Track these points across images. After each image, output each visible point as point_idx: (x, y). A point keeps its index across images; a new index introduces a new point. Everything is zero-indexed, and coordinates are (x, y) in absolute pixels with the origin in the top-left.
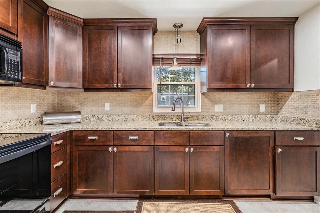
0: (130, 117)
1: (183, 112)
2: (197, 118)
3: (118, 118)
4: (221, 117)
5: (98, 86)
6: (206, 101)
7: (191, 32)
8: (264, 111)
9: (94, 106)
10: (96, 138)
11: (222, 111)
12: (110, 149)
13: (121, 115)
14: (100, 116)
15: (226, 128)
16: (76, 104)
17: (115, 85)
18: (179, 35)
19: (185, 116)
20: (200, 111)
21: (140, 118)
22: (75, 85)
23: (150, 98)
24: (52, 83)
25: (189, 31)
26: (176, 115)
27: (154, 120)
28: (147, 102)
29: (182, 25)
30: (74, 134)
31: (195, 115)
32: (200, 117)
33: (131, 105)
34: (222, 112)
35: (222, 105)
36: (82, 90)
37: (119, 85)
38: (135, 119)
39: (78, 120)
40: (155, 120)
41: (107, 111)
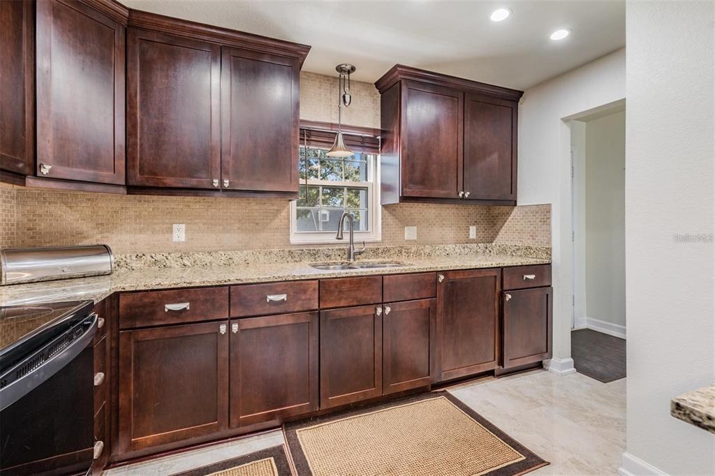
0: (238, 257)
1: (351, 242)
2: (375, 252)
3: (208, 259)
4: (414, 249)
5: (170, 181)
6: (390, 219)
7: (364, 84)
8: (474, 237)
9: (141, 231)
10: (186, 305)
11: (415, 238)
12: (223, 329)
13: (216, 252)
14: (159, 257)
15: (439, 266)
16: (85, 227)
17: (216, 183)
18: (347, 88)
19: (356, 250)
20: (379, 239)
21: (261, 257)
22: (106, 175)
23: (284, 214)
24: (45, 170)
25: (360, 82)
26: (337, 247)
27: (293, 261)
28: (277, 222)
29: (353, 69)
30: (123, 302)
31: (371, 246)
32: (380, 251)
33: (239, 229)
34: (415, 241)
35: (415, 228)
36: (123, 190)
37: (226, 183)
38: (251, 259)
39: (107, 268)
40: (296, 259)
41: (179, 243)
